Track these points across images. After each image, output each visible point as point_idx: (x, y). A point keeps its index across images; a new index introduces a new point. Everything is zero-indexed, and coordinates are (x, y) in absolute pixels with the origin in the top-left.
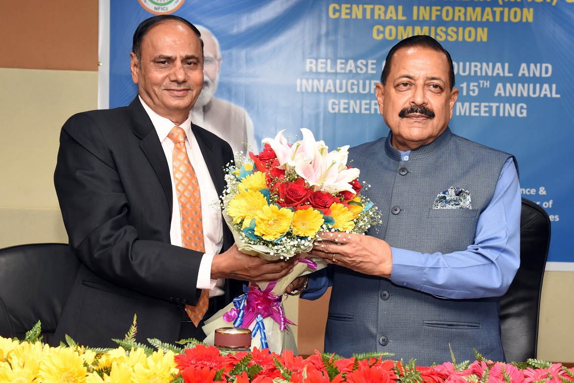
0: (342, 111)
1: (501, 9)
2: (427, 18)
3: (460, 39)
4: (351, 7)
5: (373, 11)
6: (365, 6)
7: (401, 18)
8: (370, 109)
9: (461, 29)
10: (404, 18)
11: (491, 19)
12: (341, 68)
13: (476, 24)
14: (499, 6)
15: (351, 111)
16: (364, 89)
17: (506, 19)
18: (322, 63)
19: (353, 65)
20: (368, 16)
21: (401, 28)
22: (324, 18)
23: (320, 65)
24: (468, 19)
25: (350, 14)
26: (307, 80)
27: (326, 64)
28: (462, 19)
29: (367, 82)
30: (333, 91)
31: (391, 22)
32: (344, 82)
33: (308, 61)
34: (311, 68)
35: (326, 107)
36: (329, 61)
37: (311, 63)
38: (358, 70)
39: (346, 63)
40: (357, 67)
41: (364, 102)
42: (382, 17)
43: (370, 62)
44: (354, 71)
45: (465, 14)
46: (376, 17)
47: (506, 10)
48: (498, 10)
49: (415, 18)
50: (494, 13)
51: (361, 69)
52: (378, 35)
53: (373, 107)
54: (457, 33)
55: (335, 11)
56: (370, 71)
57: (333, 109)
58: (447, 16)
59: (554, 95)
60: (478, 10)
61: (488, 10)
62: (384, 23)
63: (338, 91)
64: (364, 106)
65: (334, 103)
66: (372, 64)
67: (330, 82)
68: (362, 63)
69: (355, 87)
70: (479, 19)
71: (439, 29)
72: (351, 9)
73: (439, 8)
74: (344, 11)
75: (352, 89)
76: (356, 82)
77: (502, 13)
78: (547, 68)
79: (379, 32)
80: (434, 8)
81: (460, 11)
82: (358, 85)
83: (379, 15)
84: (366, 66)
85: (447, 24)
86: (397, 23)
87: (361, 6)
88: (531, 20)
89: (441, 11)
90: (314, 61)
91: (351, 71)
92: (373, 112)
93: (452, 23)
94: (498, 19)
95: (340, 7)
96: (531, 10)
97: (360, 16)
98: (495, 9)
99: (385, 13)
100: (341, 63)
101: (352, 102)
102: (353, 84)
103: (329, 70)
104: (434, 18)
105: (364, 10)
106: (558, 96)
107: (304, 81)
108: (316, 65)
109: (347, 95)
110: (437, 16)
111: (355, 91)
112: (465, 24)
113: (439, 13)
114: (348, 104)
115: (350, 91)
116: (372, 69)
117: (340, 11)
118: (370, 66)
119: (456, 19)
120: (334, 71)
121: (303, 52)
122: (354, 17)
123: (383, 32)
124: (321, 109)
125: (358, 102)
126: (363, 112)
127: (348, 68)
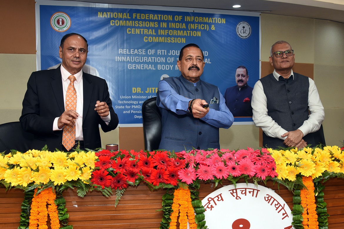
0: (133, 69)
1: (190, 31)
2: (164, 34)
3: (176, 42)
4: (135, 29)
5: (143, 31)
6: (141, 29)
7: (154, 34)
8: (144, 68)
9: (176, 38)
10: (155, 34)
11: (186, 35)
12: (132, 53)
13: (181, 37)
14: (189, 30)
15: (137, 69)
16: (141, 60)
17: (191, 35)
18: (125, 50)
19: (137, 51)
20: (142, 33)
21: (154, 38)
22: (125, 34)
23: (124, 51)
24: (178, 35)
25: (135, 32)
26: (120, 57)
27: (127, 51)
28: (176, 35)
29: (143, 57)
30: (130, 61)
31: (150, 35)
32: (134, 57)
33: (120, 50)
34: (121, 52)
35: (127, 67)
36: (128, 50)
37: (121, 50)
38: (139, 53)
39: (134, 51)
40: (138, 52)
41: (141, 65)
42: (147, 33)
43: (143, 50)
44: (137, 54)
45: (177, 33)
46: (145, 33)
47: (191, 32)
48: (189, 32)
49: (159, 34)
50: (187, 33)
51: (140, 53)
52: (146, 40)
53: (145, 67)
54: (175, 40)
55: (129, 31)
56: (143, 54)
57: (130, 68)
58: (171, 34)
59: (209, 63)
60: (182, 31)
61: (185, 32)
62: (148, 36)
63: (132, 61)
64: (141, 67)
65: (130, 66)
66: (144, 51)
67: (128, 57)
68: (140, 51)
69: (138, 60)
70: (182, 35)
71: (168, 38)
72: (135, 30)
73: (168, 30)
74: (133, 31)
75: (137, 60)
76: (138, 58)
77: (190, 33)
78: (206, 53)
79: (146, 39)
80: (166, 31)
81: (175, 32)
82: (139, 59)
83: (146, 33)
84: (142, 51)
85: (171, 36)
86: (152, 36)
87: (139, 29)
88: (200, 36)
89: (168, 31)
90: (122, 50)
91: (136, 53)
92: (145, 69)
93: (173, 36)
94: (189, 35)
95: (131, 29)
96: (200, 32)
97: (139, 33)
98: (187, 31)
99: (148, 32)
100: (132, 51)
101: (137, 65)
102: (137, 58)
103: (128, 53)
104: (166, 34)
105: (140, 31)
106: (211, 63)
107: (118, 57)
108: (123, 51)
109: (135, 63)
110: (167, 33)
111: (138, 61)
112: (177, 37)
113: (168, 32)
114: (136, 66)
115: (136, 61)
116: (144, 53)
117: (131, 31)
118: (143, 52)
119: (174, 35)
120: (130, 53)
121: (118, 46)
122: (136, 33)
123: (148, 39)
124: (125, 68)
125: (139, 65)
126: (141, 69)
127: (135, 52)
